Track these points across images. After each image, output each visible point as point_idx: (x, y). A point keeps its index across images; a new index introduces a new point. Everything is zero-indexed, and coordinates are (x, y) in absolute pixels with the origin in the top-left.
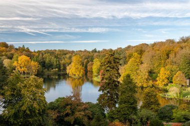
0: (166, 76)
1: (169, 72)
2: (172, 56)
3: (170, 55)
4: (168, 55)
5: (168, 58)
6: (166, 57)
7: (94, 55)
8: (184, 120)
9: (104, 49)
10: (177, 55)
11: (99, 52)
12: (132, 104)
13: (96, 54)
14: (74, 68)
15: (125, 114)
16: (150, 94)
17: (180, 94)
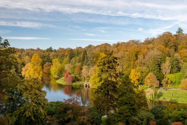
0: (137, 78)
1: (139, 73)
2: (140, 57)
3: (139, 56)
4: (136, 56)
5: (137, 59)
6: (135, 58)
7: (49, 54)
8: (182, 119)
9: (60, 48)
10: (146, 56)
11: (55, 51)
12: (132, 106)
13: (53, 53)
14: (32, 69)
15: (127, 116)
16: (140, 96)
17: (155, 95)
